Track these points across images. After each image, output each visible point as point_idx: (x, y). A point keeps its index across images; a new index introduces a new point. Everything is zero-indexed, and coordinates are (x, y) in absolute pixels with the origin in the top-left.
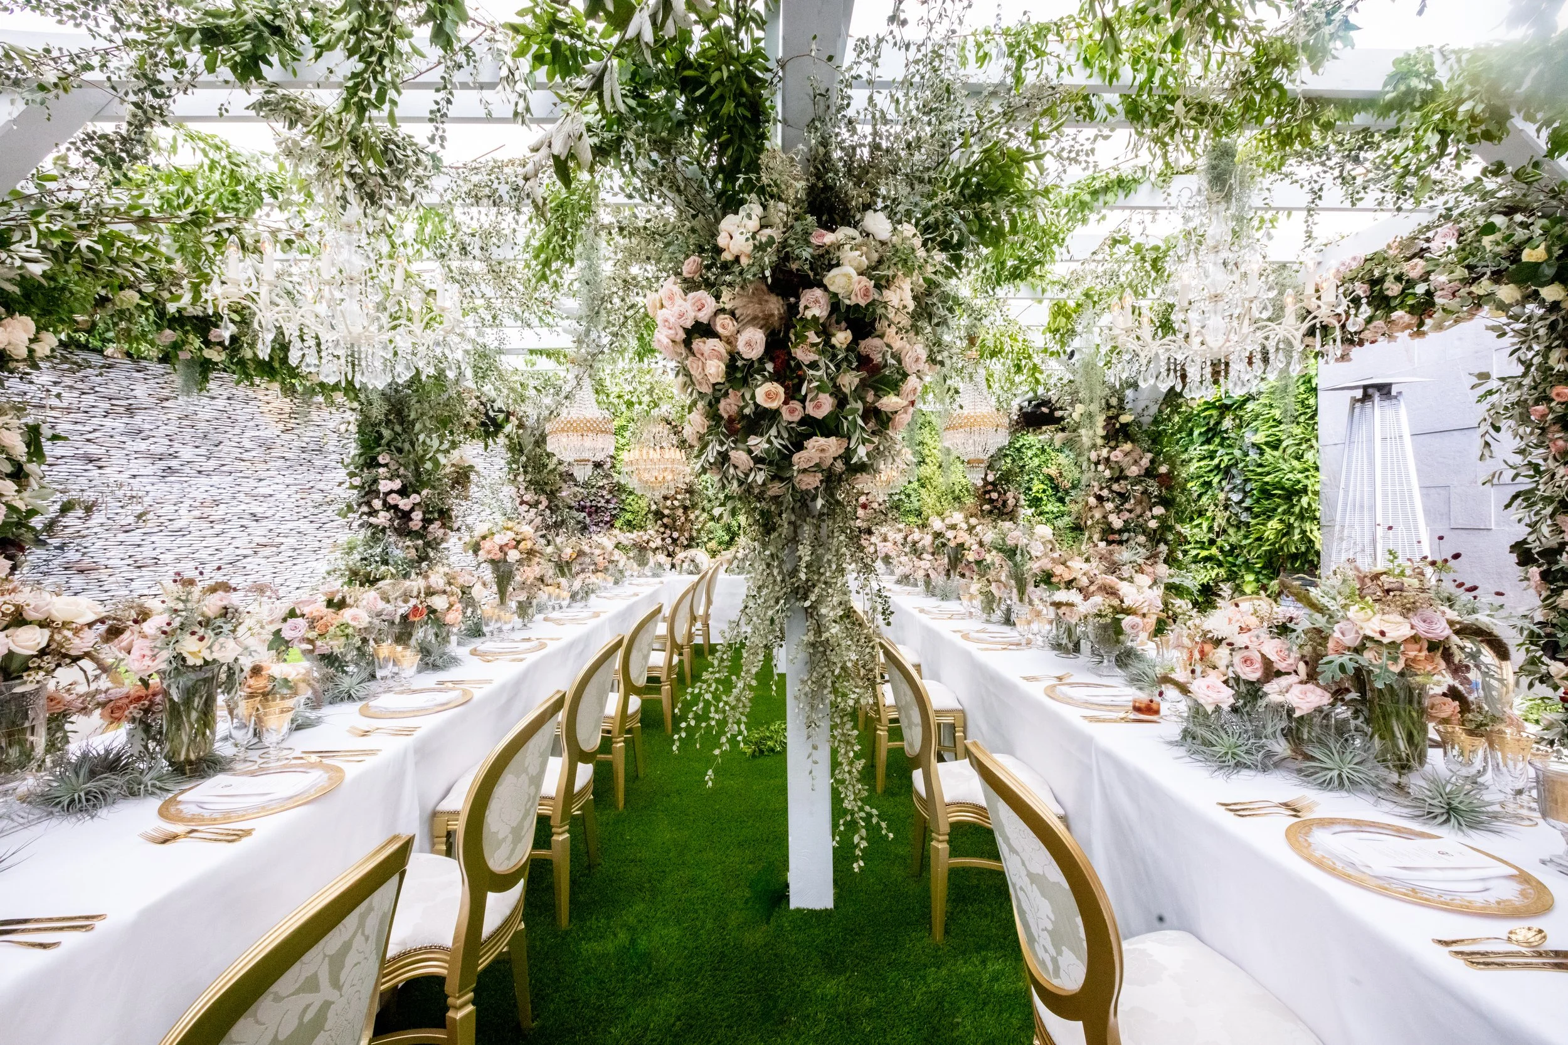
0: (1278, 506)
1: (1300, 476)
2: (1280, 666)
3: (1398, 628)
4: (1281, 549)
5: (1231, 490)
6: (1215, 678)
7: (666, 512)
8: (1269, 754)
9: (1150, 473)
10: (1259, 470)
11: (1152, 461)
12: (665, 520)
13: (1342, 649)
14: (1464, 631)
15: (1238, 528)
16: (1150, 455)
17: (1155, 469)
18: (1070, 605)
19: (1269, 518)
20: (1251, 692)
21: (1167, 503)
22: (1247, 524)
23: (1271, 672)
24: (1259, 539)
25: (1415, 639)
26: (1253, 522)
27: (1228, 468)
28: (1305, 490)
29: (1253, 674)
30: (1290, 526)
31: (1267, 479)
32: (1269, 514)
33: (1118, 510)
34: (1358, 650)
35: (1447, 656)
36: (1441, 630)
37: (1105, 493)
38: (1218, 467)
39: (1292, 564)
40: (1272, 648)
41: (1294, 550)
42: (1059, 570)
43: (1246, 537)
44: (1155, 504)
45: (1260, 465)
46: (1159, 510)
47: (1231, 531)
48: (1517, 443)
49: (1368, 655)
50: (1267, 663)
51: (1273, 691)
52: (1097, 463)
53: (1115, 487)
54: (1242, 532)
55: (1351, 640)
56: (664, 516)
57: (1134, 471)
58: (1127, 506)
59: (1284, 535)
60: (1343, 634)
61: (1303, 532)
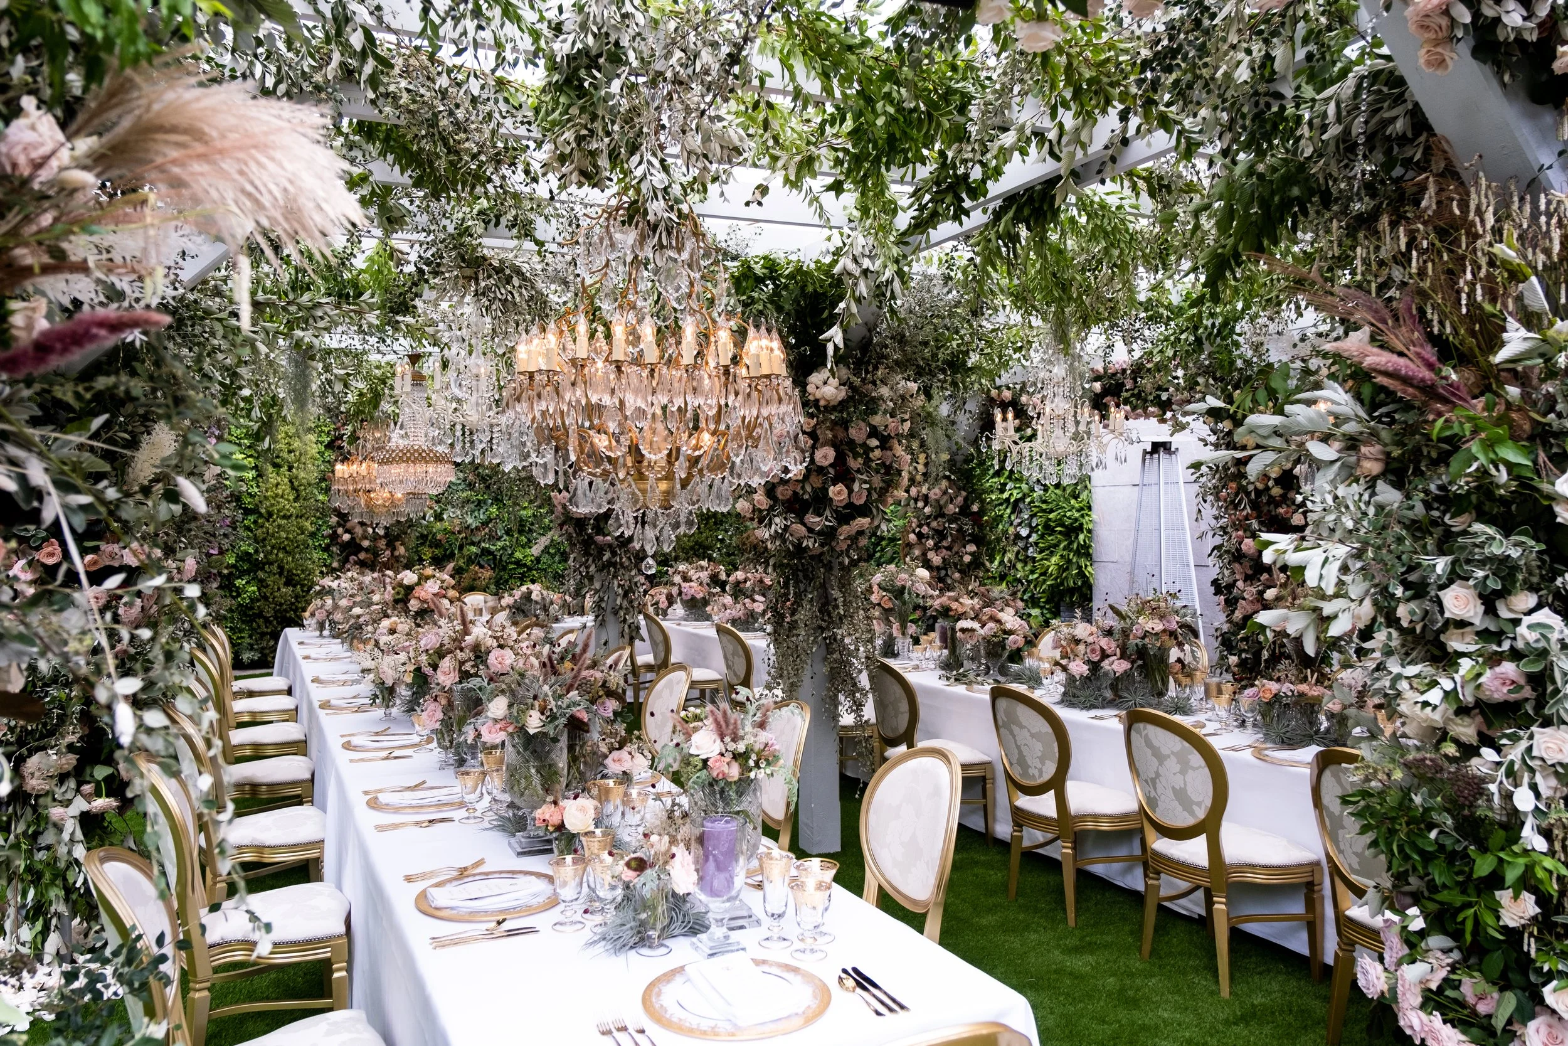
0: (1060, 542)
1: (1077, 515)
2: (1109, 652)
3: (1158, 626)
4: (1062, 584)
5: (1020, 524)
6: (1079, 662)
7: (366, 543)
8: (1104, 699)
9: (965, 510)
10: (1044, 506)
11: (966, 499)
12: (362, 556)
13: (1136, 637)
14: (1182, 626)
15: (1025, 563)
16: (964, 493)
17: (969, 507)
18: (973, 630)
19: (1052, 554)
20: (1095, 667)
21: (978, 540)
22: (1033, 559)
23: (1104, 655)
24: (1043, 574)
25: (1164, 631)
26: (1038, 557)
27: (1017, 501)
28: (1080, 528)
29: (1096, 658)
30: (1069, 561)
31: (1051, 516)
32: (1051, 549)
33: (937, 548)
34: (1143, 638)
35: (1176, 638)
36: (1175, 626)
37: (925, 530)
38: (1007, 500)
39: (1071, 598)
40: (1104, 642)
41: (1071, 584)
42: (954, 605)
43: (1032, 572)
44: (969, 542)
45: (1044, 502)
46: (972, 548)
47: (1019, 566)
48: (1215, 512)
49: (1147, 640)
50: (1103, 650)
51: (1105, 664)
52: (916, 500)
53: (934, 524)
54: (1028, 568)
55: (1140, 633)
56: (360, 549)
57: (952, 509)
58: (945, 543)
59: (1065, 570)
60: (1137, 631)
61: (1080, 567)
